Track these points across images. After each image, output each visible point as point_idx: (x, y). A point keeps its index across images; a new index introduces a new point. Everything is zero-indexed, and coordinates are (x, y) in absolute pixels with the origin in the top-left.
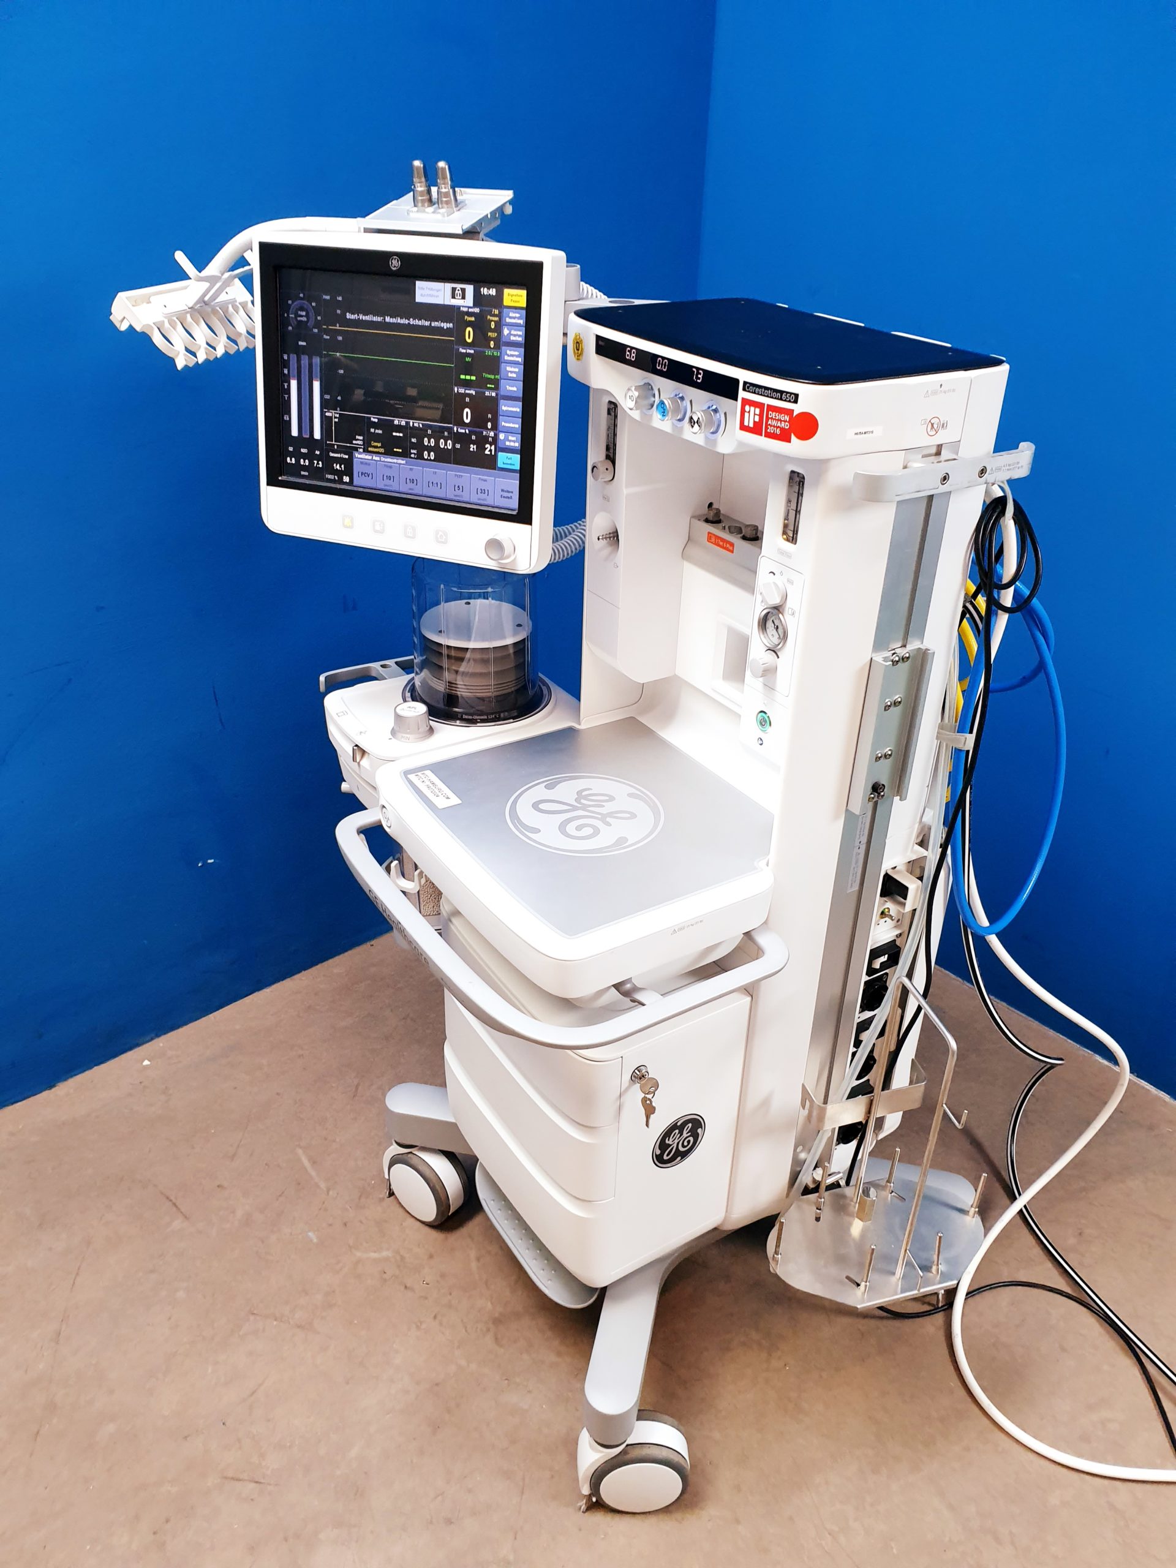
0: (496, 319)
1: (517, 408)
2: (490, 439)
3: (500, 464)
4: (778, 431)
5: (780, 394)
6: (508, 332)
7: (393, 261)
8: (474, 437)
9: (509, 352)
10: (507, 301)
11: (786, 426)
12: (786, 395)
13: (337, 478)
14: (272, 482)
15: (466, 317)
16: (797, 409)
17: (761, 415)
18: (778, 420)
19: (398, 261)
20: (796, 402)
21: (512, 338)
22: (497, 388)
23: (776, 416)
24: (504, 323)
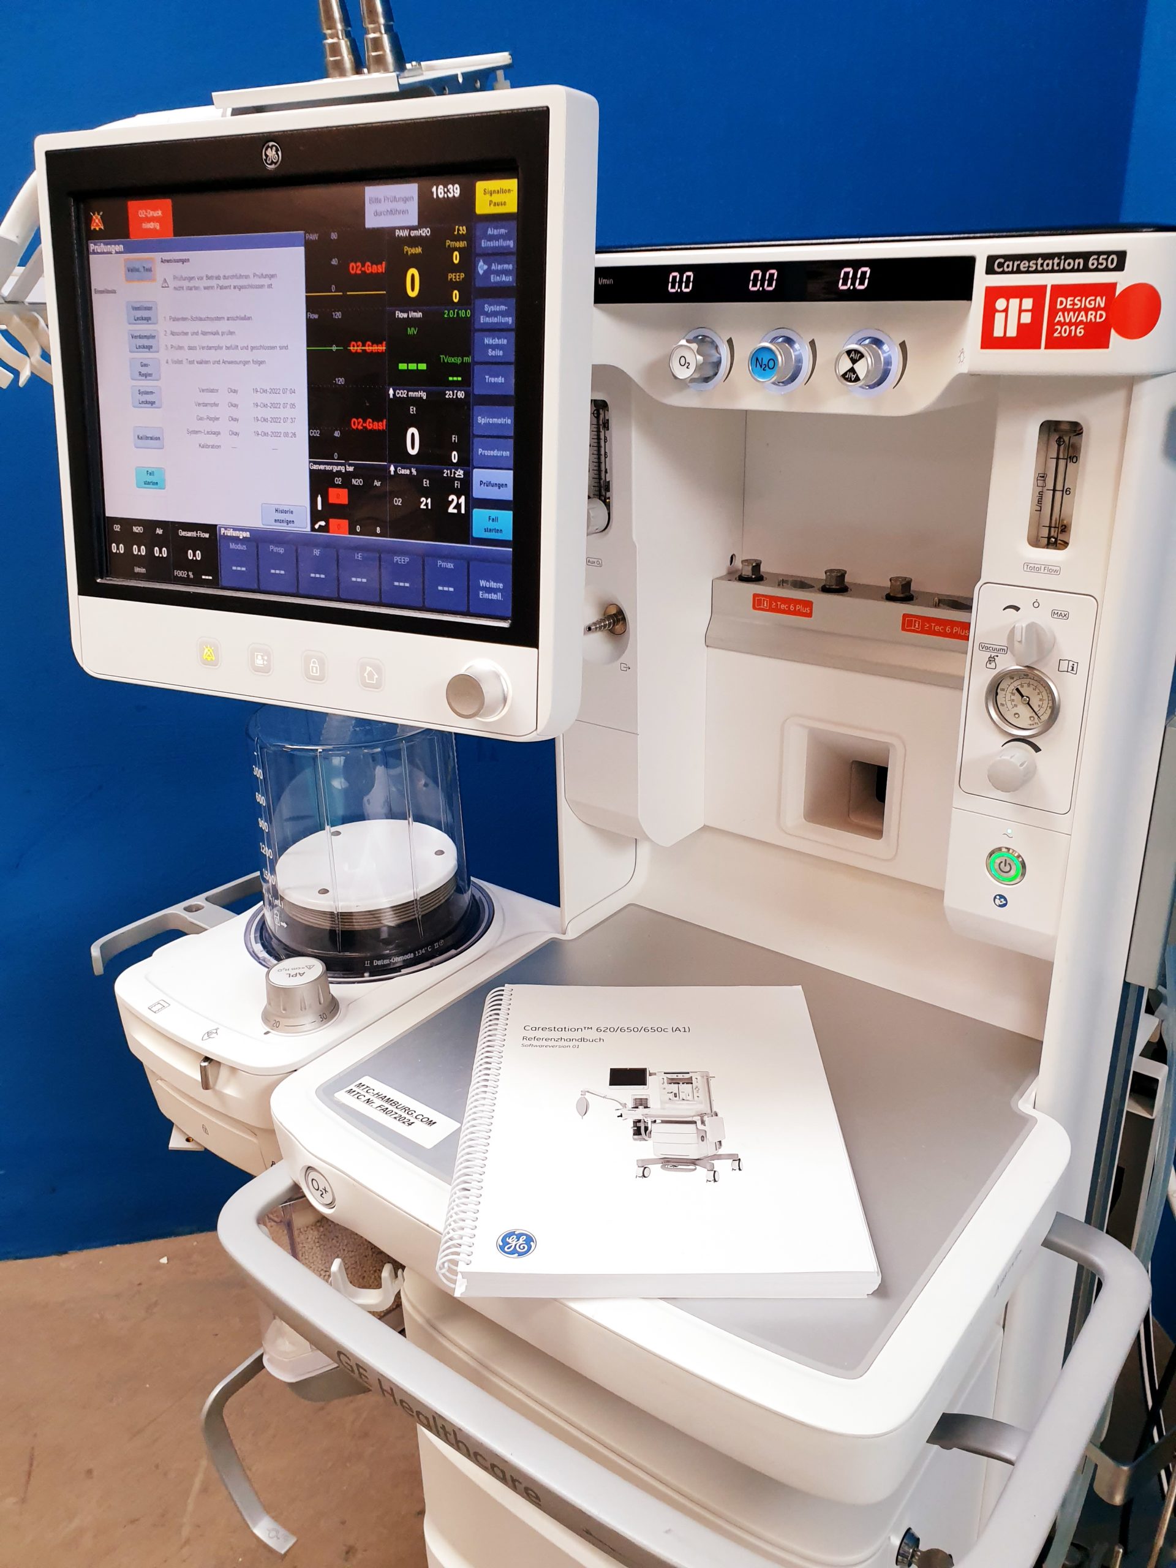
0: (462, 244)
1: (505, 420)
2: (457, 484)
3: (477, 531)
4: (1080, 332)
5: (1083, 260)
6: (486, 267)
7: (269, 152)
8: (426, 483)
9: (487, 308)
10: (483, 206)
11: (1100, 317)
12: (1098, 259)
13: (192, 576)
14: (87, 588)
15: (406, 248)
16: (1122, 280)
17: (1037, 311)
18: (1080, 310)
19: (277, 151)
20: (1120, 267)
21: (494, 279)
22: (466, 384)
23: (1074, 304)
24: (478, 251)
